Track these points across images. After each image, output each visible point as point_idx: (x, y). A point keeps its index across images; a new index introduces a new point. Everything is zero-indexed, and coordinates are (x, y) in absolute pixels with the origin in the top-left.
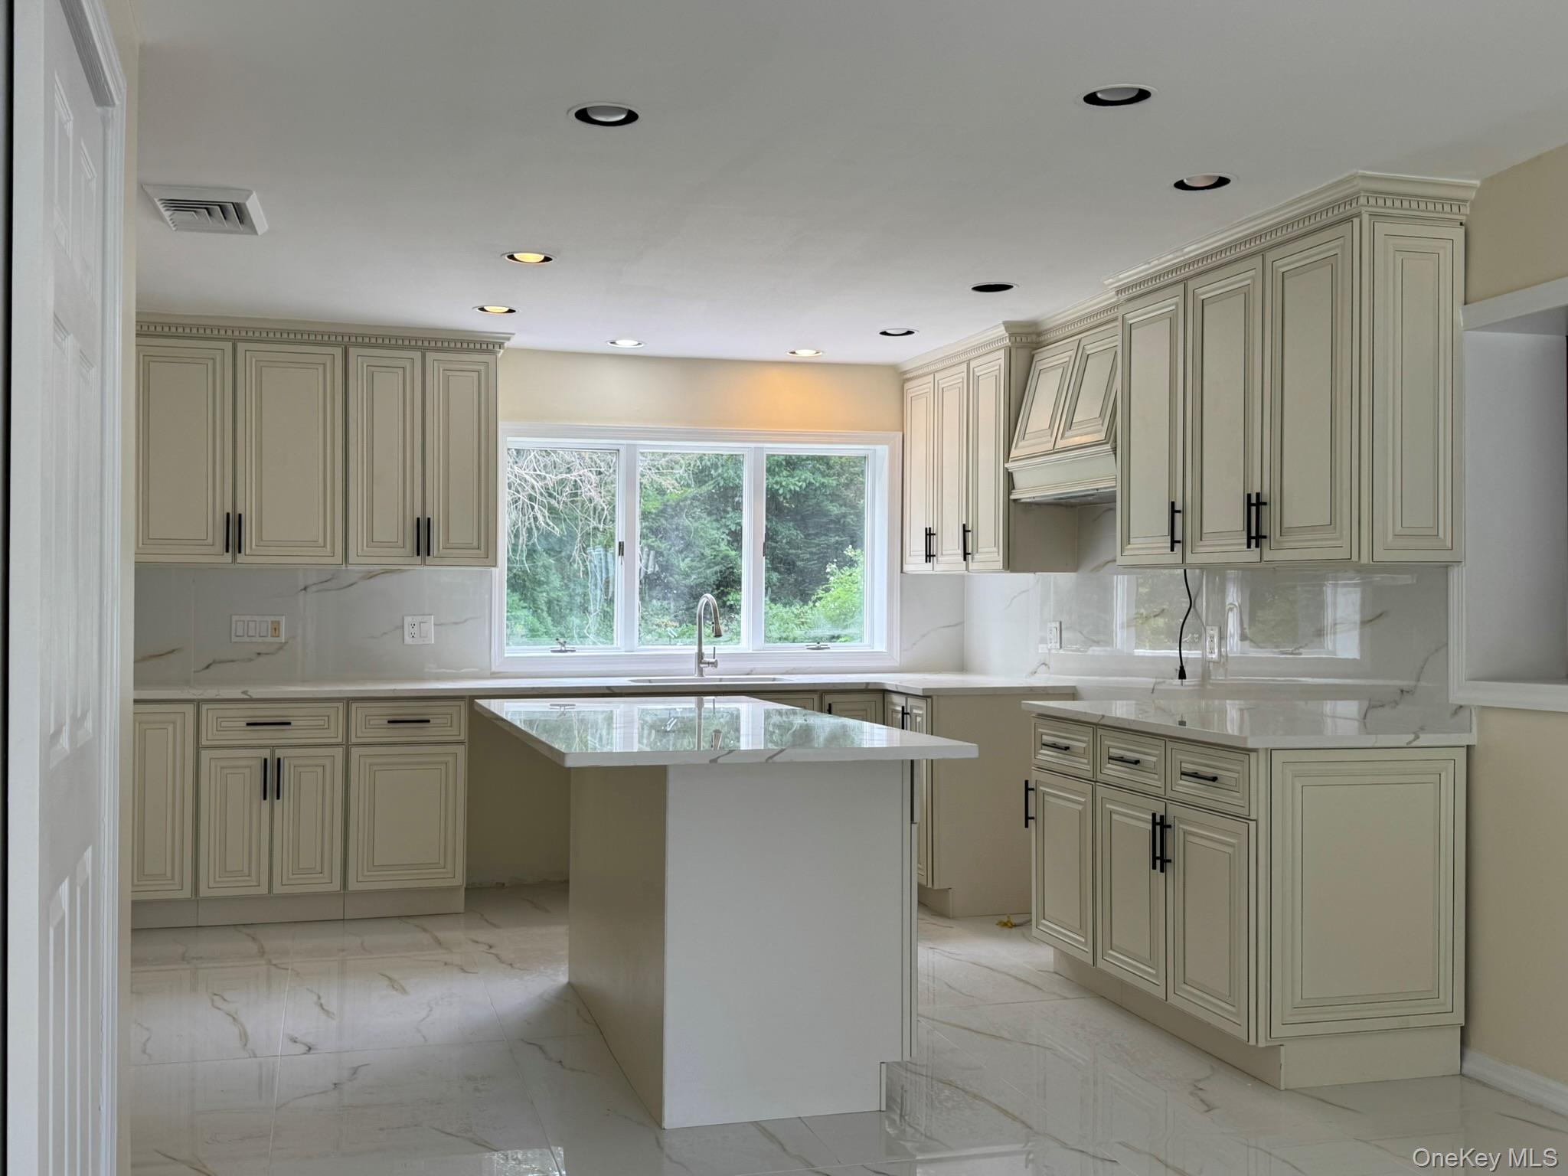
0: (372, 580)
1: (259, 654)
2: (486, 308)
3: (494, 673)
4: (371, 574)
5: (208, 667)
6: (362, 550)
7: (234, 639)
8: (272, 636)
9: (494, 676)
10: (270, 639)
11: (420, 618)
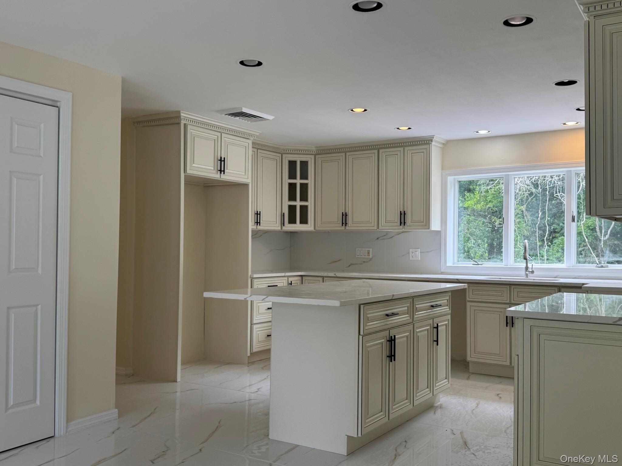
0: (399, 235)
1: (364, 262)
2: (399, 128)
3: (442, 272)
4: (399, 233)
5: (349, 266)
6: (383, 223)
7: (357, 257)
8: (368, 256)
9: (442, 273)
10: (367, 257)
11: (414, 250)
